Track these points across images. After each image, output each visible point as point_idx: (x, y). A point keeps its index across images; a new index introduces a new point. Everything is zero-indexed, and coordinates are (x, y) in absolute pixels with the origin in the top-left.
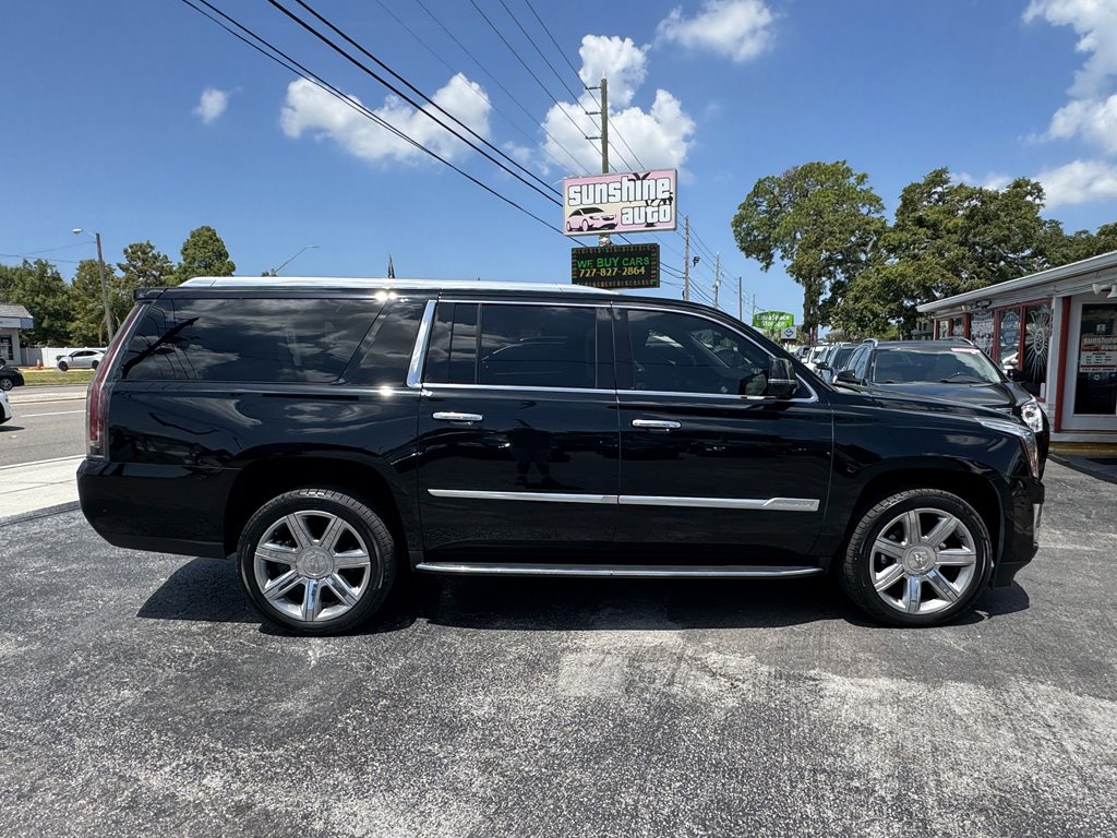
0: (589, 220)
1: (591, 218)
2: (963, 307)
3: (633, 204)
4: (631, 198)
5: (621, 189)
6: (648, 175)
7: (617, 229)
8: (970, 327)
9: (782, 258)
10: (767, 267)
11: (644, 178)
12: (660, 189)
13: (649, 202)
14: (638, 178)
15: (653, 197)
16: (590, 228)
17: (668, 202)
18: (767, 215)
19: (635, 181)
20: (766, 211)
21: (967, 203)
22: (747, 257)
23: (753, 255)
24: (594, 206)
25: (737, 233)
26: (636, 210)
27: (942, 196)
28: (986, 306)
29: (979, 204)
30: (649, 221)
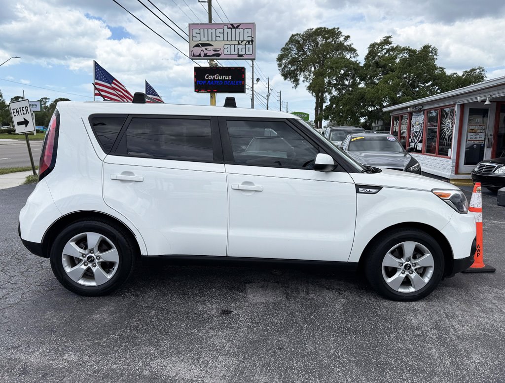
0: (205, 50)
1: (206, 49)
2: (408, 109)
3: (231, 43)
4: (230, 39)
5: (223, 33)
6: (239, 26)
7: (221, 57)
8: (411, 119)
9: (304, 81)
10: (296, 87)
11: (237, 27)
12: (246, 35)
13: (240, 42)
14: (234, 27)
15: (242, 39)
16: (205, 55)
17: (251, 43)
18: (297, 56)
19: (231, 29)
20: (296, 54)
21: (401, 55)
22: (285, 80)
23: (288, 79)
24: (208, 42)
25: (280, 65)
26: (233, 46)
27: (388, 51)
28: (421, 109)
29: (408, 56)
30: (240, 53)
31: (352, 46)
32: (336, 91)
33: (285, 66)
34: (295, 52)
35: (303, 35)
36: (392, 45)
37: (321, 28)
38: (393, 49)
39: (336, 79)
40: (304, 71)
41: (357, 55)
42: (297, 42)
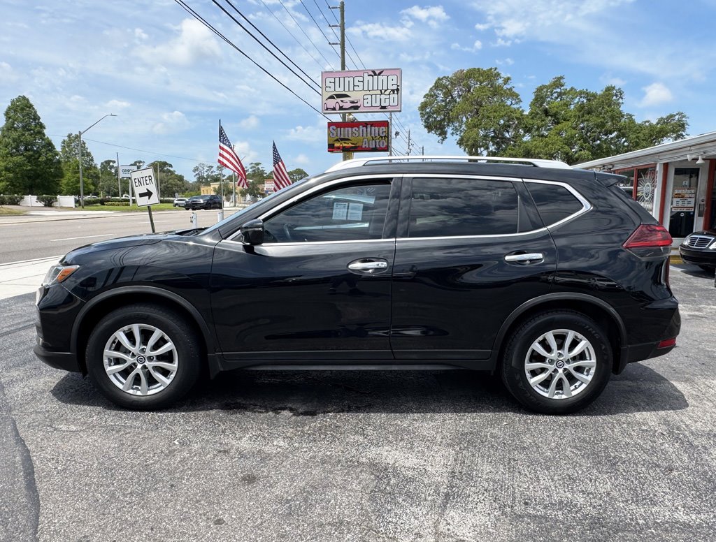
0: (340, 102)
1: (342, 101)
3: (372, 92)
5: (363, 81)
6: (382, 72)
7: (360, 110)
9: (453, 134)
10: (443, 140)
11: (380, 74)
12: (391, 83)
13: (383, 91)
14: (375, 74)
15: (385, 88)
16: (341, 108)
17: (396, 92)
18: (443, 103)
19: (373, 76)
20: (443, 101)
21: (577, 100)
22: (429, 133)
23: (433, 131)
24: (344, 93)
25: (422, 115)
26: (374, 96)
27: (560, 95)
29: (585, 101)
30: (383, 104)
31: (514, 90)
33: (429, 116)
34: (441, 99)
35: (451, 79)
36: (565, 87)
37: (474, 69)
38: (566, 93)
39: (494, 131)
40: (453, 122)
41: (520, 101)
42: (445, 87)
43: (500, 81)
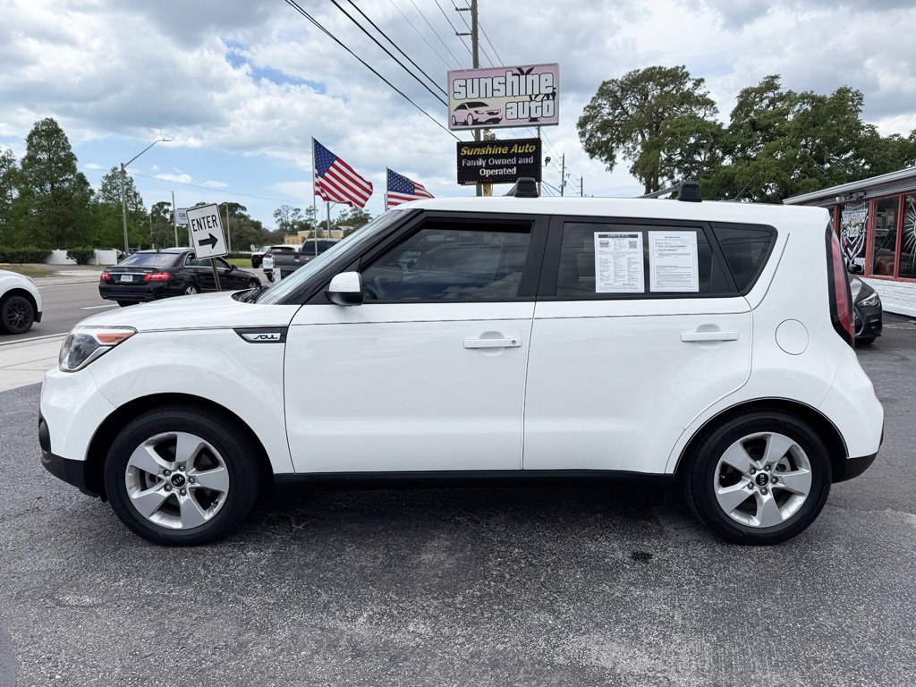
0: (474, 114)
1: (476, 112)
2: (837, 198)
3: (518, 99)
4: (516, 93)
5: (505, 84)
6: (531, 70)
7: (501, 124)
8: (840, 217)
9: (624, 158)
10: (611, 168)
11: (528, 72)
12: (544, 84)
13: (533, 97)
14: (522, 73)
15: (536, 92)
16: (475, 122)
17: (551, 97)
18: (610, 117)
19: (519, 75)
20: (609, 114)
21: (797, 107)
22: (591, 158)
23: (597, 156)
24: (479, 100)
25: (582, 135)
26: (521, 105)
27: (773, 102)
28: (861, 197)
29: (810, 108)
30: (533, 115)
31: (708, 96)
32: (680, 172)
33: (591, 135)
34: (607, 111)
35: (622, 82)
36: (780, 91)
37: (654, 68)
38: (781, 98)
39: (680, 154)
40: (624, 142)
41: (717, 112)
42: (611, 94)
43: (689, 85)
